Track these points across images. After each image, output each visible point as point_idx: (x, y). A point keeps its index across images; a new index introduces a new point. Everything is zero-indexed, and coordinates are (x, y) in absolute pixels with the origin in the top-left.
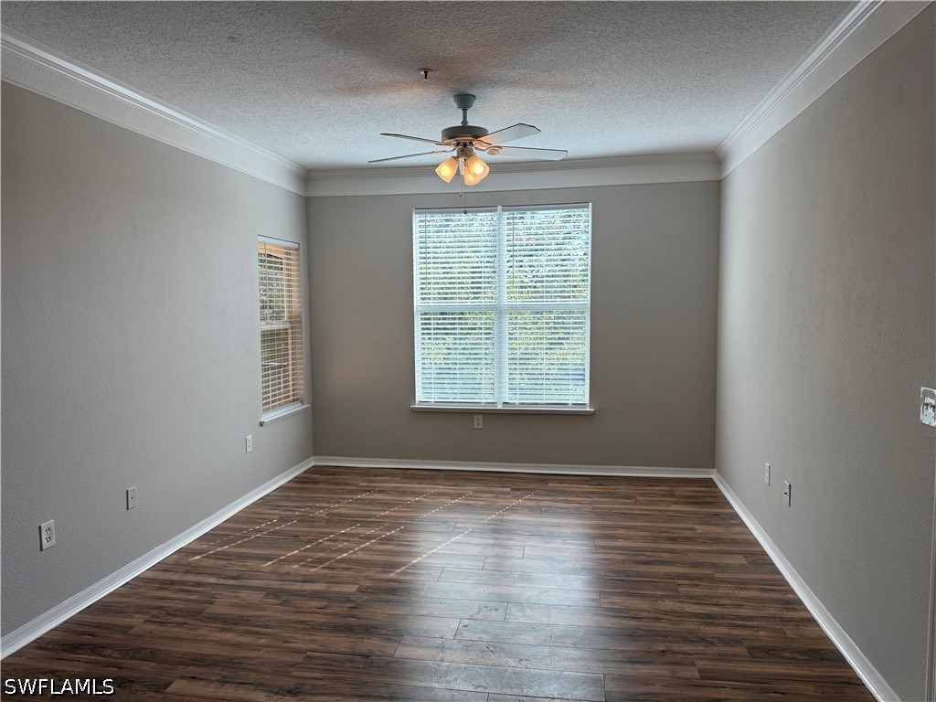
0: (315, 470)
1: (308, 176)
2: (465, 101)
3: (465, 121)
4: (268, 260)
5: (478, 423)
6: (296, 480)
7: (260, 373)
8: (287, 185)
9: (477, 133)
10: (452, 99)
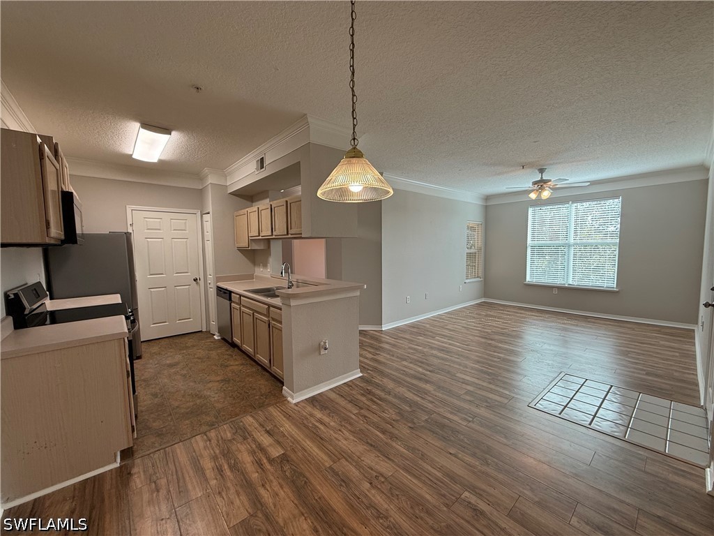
0: (484, 302)
1: (487, 198)
2: (542, 171)
3: (542, 178)
4: (472, 228)
5: (555, 292)
6: (477, 304)
7: (466, 257)
8: (480, 203)
9: (546, 182)
10: (537, 171)
